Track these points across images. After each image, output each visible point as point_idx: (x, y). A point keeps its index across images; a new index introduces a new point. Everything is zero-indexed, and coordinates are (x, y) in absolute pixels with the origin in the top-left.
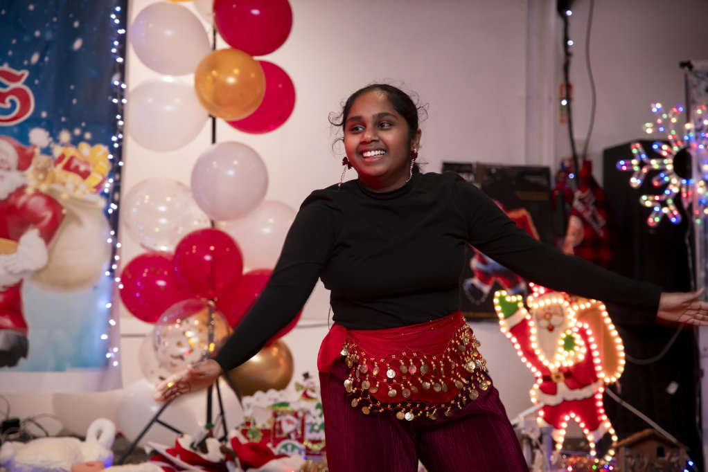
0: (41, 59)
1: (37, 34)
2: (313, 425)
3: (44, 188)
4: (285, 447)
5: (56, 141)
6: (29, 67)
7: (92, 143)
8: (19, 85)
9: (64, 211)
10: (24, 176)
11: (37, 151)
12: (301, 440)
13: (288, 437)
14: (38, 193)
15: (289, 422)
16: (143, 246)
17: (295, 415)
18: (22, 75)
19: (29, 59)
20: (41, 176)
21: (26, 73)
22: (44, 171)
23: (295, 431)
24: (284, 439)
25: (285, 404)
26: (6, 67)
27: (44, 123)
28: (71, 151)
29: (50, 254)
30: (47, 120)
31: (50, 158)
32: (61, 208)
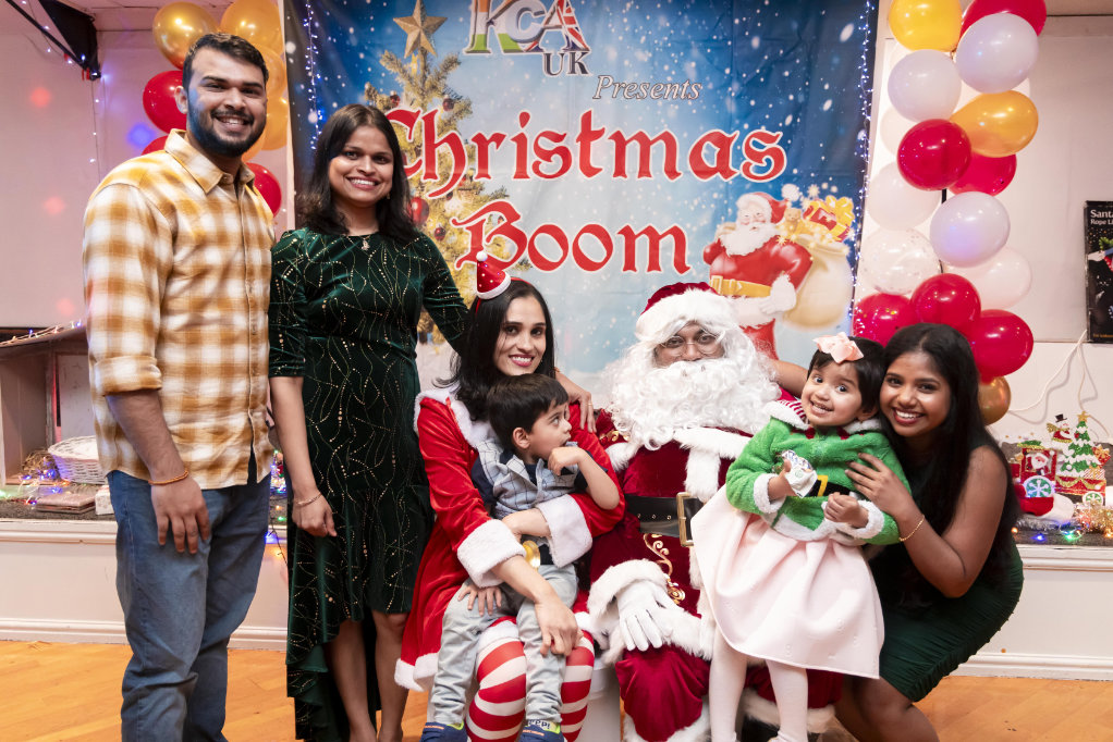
0: (794, 121)
1: (791, 97)
2: (1065, 464)
3: (793, 238)
4: (1034, 481)
5: (806, 195)
6: (784, 129)
7: (838, 196)
8: (774, 145)
9: (811, 259)
10: (777, 227)
11: (789, 204)
12: (1051, 477)
13: (1038, 472)
14: (788, 242)
15: (1039, 460)
16: (877, 288)
17: (1046, 453)
18: (778, 136)
19: (783, 121)
20: (792, 227)
21: (781, 134)
22: (794, 222)
23: (1046, 469)
24: (1033, 474)
25: (1035, 443)
26: (763, 130)
27: (795, 179)
28: (819, 204)
29: (799, 298)
30: (799, 177)
31: (800, 210)
32: (809, 255)
